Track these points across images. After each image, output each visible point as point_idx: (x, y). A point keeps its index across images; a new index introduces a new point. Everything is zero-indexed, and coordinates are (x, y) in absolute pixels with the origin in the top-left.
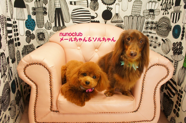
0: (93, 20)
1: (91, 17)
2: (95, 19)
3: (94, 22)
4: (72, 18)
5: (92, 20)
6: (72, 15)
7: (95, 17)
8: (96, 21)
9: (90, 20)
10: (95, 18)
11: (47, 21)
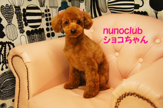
0: (137, 10)
1: (133, 6)
2: (140, 10)
3: (138, 13)
4: (109, 8)
5: (135, 10)
6: (109, 3)
7: (140, 5)
8: (142, 12)
9: (133, 10)
10: (140, 8)
11: (84, 10)
